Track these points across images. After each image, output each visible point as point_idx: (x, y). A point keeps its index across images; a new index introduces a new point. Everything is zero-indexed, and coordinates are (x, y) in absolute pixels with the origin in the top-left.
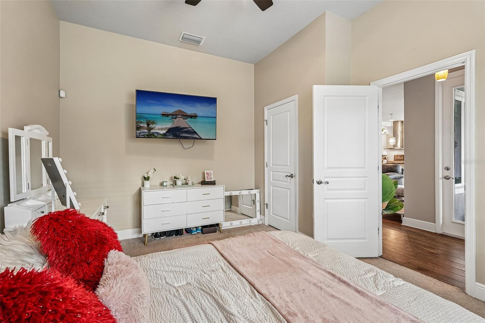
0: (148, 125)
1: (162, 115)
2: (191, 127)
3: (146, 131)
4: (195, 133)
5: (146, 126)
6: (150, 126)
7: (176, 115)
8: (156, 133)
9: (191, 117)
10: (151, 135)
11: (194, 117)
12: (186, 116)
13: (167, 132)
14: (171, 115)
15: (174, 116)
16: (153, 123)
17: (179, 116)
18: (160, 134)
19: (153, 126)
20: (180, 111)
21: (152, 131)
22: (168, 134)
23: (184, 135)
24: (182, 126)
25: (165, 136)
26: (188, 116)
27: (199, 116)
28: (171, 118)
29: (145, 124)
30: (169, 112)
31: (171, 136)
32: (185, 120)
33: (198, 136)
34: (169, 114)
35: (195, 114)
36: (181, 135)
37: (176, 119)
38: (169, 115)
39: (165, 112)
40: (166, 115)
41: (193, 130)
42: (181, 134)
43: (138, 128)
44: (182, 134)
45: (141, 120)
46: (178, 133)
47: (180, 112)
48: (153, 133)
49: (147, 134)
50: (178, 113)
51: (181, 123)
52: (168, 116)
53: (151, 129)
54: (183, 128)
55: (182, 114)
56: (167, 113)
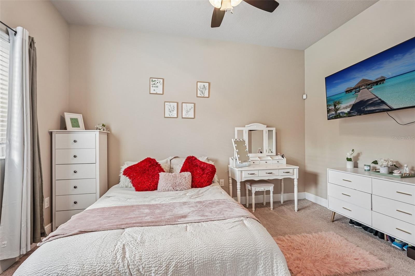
0: (335, 106)
1: (346, 92)
2: (377, 97)
3: (334, 113)
4: (383, 102)
5: (333, 107)
6: (336, 107)
7: (359, 87)
8: (342, 112)
9: (377, 83)
10: (338, 115)
11: (381, 81)
12: (369, 84)
13: (351, 110)
14: (354, 89)
15: (357, 89)
16: (339, 103)
17: (363, 87)
18: (345, 113)
19: (339, 106)
20: (364, 80)
21: (338, 112)
22: (352, 111)
23: (369, 109)
24: (367, 98)
25: (350, 114)
26: (373, 83)
27: (387, 78)
28: (355, 92)
29: (333, 106)
30: (352, 87)
31: (355, 113)
32: (369, 90)
33: (387, 105)
34: (352, 88)
35: (383, 77)
36: (366, 110)
37: (359, 92)
38: (352, 90)
39: (348, 88)
40: (349, 90)
41: (380, 99)
42: (365, 108)
43: (329, 111)
44: (367, 108)
45: (329, 104)
46: (362, 108)
47: (363, 82)
48: (339, 113)
49: (335, 115)
50: (361, 84)
51: (365, 94)
52: (351, 92)
53: (337, 110)
54: (367, 100)
55: (365, 83)
56: (350, 88)
